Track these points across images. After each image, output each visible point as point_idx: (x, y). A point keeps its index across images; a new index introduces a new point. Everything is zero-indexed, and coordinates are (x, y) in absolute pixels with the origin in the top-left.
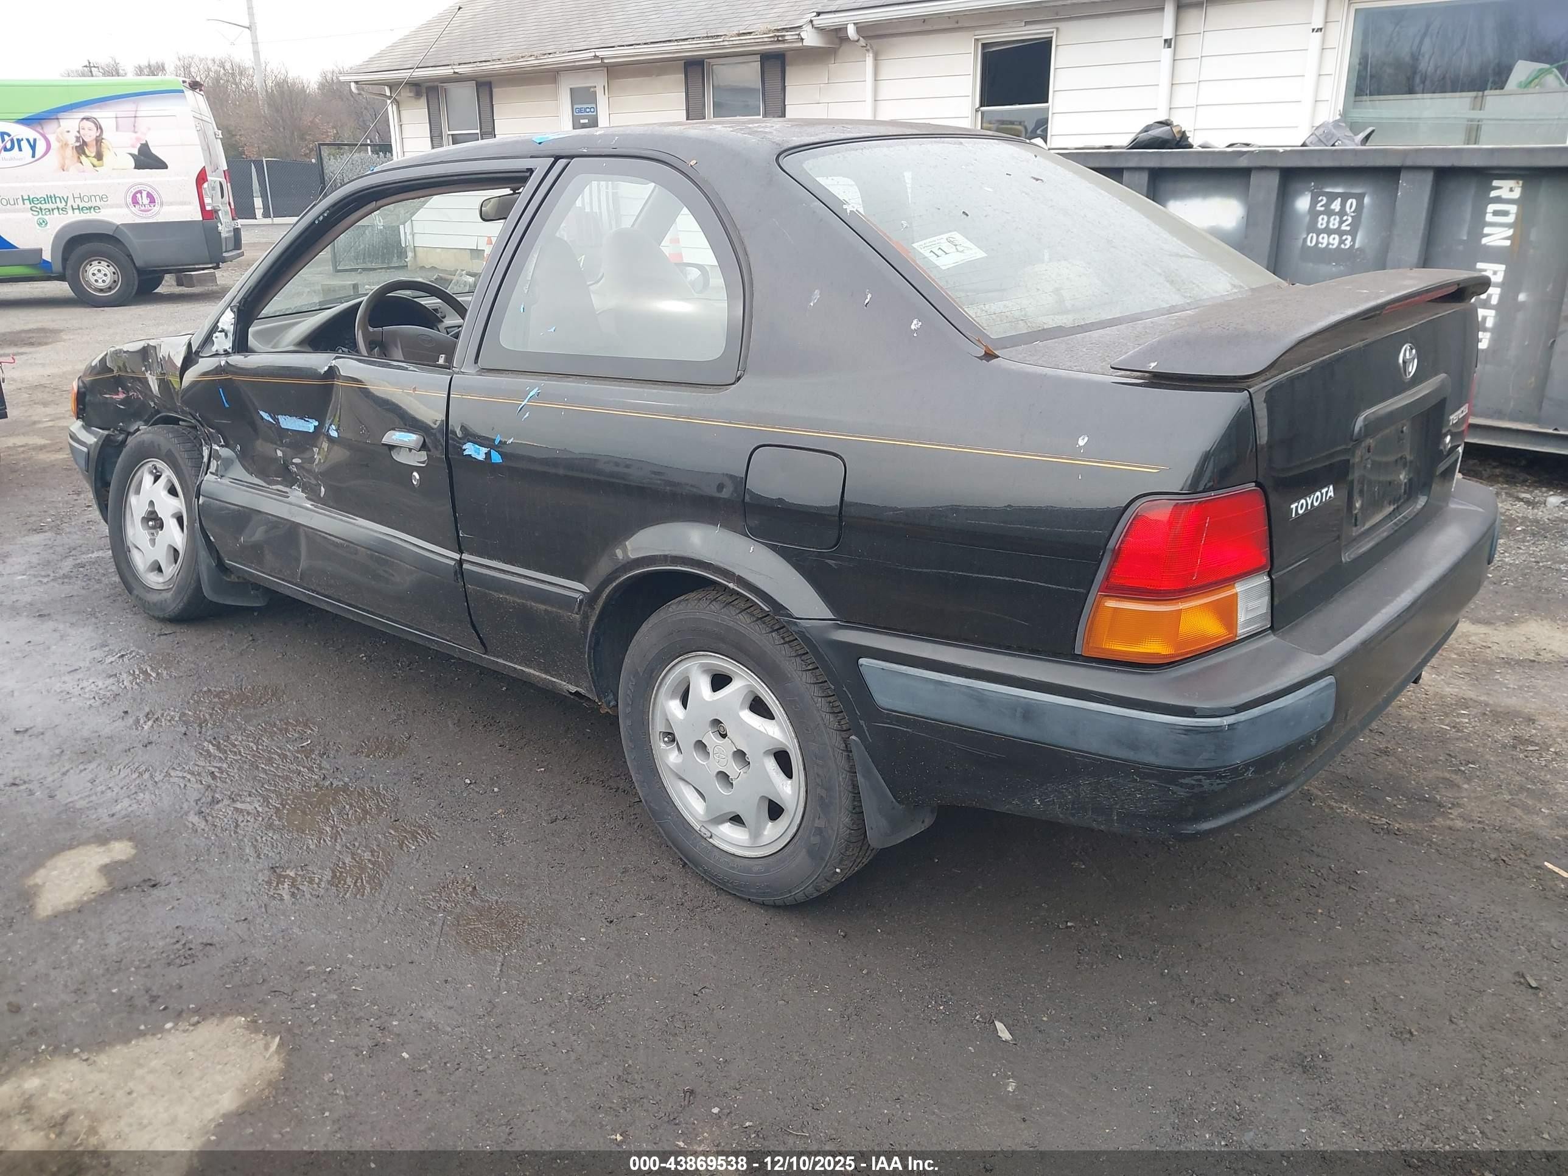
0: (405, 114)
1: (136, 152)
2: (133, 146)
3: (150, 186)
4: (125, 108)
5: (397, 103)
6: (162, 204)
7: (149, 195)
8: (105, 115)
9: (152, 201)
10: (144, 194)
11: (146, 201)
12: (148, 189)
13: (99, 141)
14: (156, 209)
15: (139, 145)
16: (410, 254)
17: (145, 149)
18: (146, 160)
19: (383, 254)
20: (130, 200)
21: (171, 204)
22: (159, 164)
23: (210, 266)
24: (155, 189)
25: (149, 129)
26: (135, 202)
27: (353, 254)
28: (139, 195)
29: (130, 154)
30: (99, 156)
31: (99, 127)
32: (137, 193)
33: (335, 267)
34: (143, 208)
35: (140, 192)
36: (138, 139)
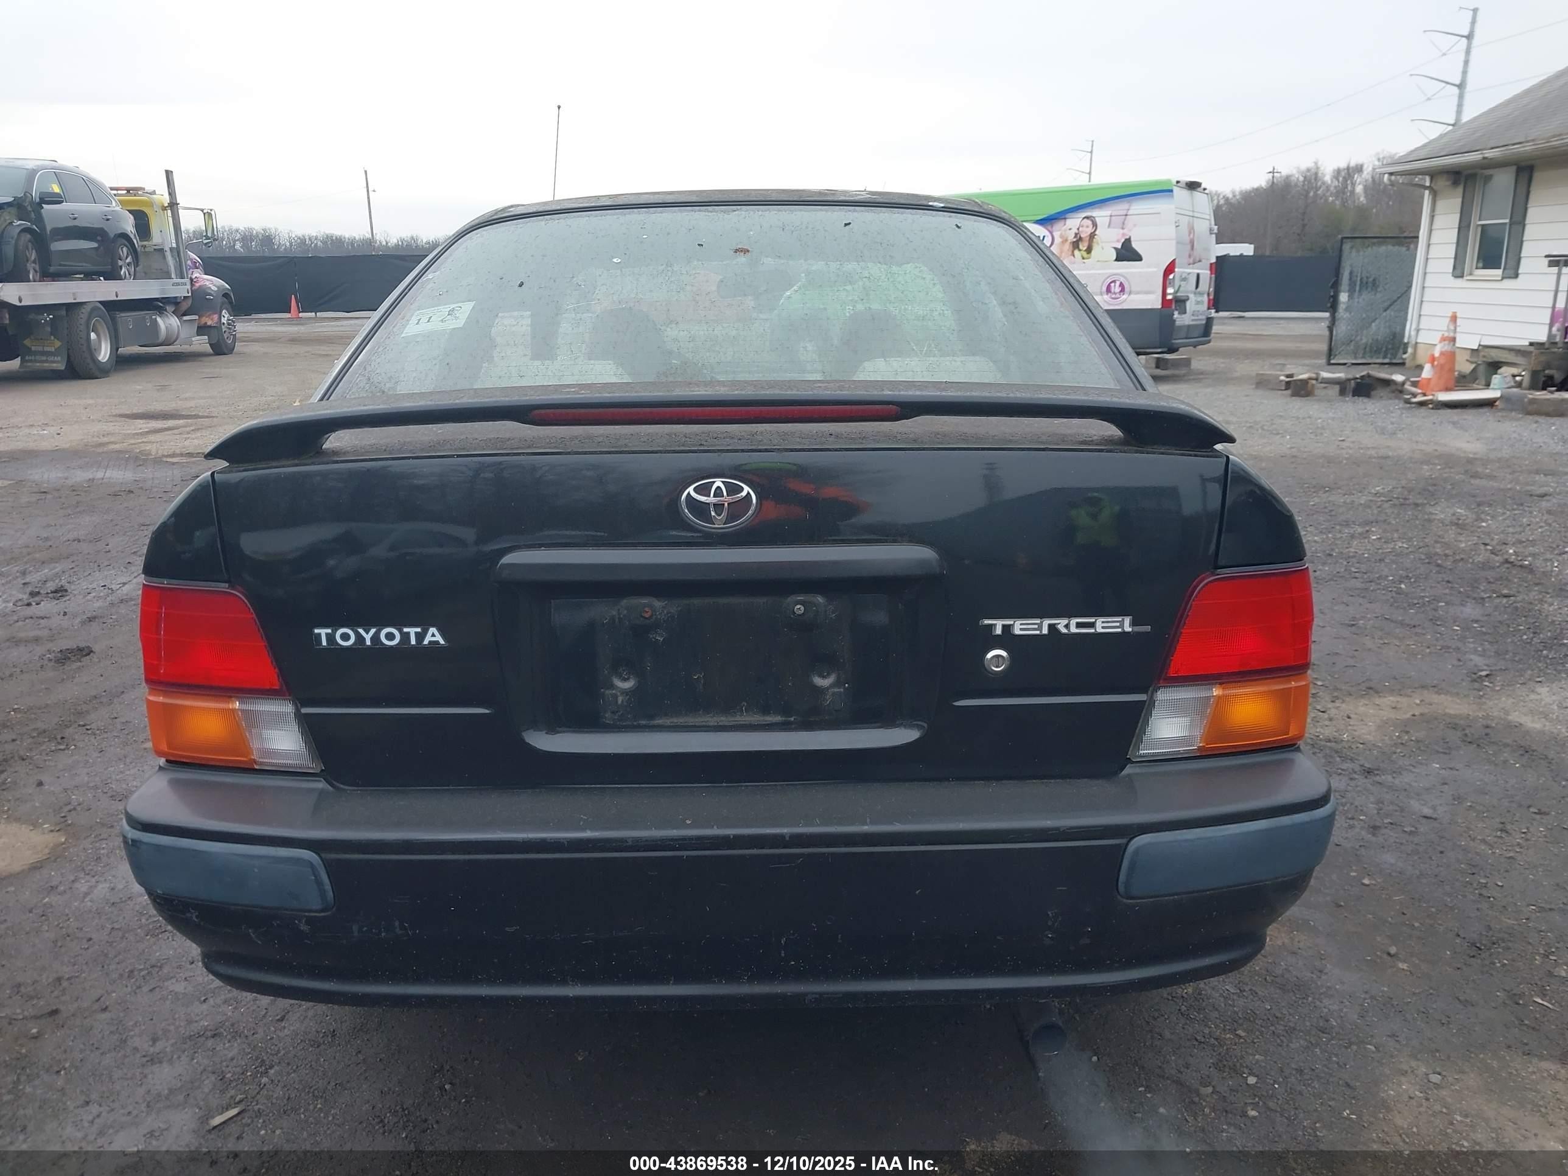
0: (1441, 204)
1: (1119, 246)
2: (1118, 241)
3: (1123, 276)
4: (1119, 208)
5: (1434, 194)
6: (1130, 293)
7: (1121, 285)
8: (1101, 215)
9: (1123, 290)
10: (1118, 283)
11: (1118, 289)
12: (1122, 280)
13: (1092, 236)
14: (1125, 297)
15: (1123, 240)
16: (1410, 350)
17: (1127, 243)
18: (1127, 253)
19: (1387, 349)
20: (1104, 289)
21: (1138, 293)
22: (1136, 257)
23: (1159, 350)
24: (1127, 280)
25: (1135, 225)
26: (1108, 290)
27: (1352, 347)
28: (1113, 285)
29: (1115, 248)
30: (1089, 250)
31: (1095, 225)
32: (1111, 283)
33: (1329, 359)
34: (1113, 296)
35: (1114, 282)
36: (1124, 234)
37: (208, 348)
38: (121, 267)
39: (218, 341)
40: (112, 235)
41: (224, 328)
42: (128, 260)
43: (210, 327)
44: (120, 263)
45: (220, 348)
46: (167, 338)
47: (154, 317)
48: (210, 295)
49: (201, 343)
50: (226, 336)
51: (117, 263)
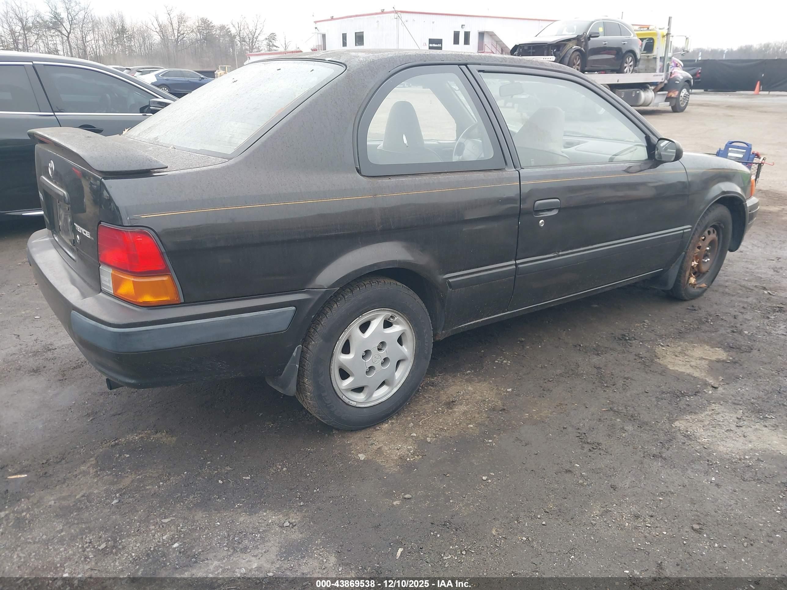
37: (670, 108)
38: (626, 67)
39: (676, 104)
40: (624, 52)
41: (681, 99)
42: (631, 64)
43: (673, 98)
44: (625, 65)
45: (677, 108)
46: (644, 102)
47: (638, 92)
48: (678, 81)
49: (666, 106)
50: (681, 103)
51: (624, 65)
